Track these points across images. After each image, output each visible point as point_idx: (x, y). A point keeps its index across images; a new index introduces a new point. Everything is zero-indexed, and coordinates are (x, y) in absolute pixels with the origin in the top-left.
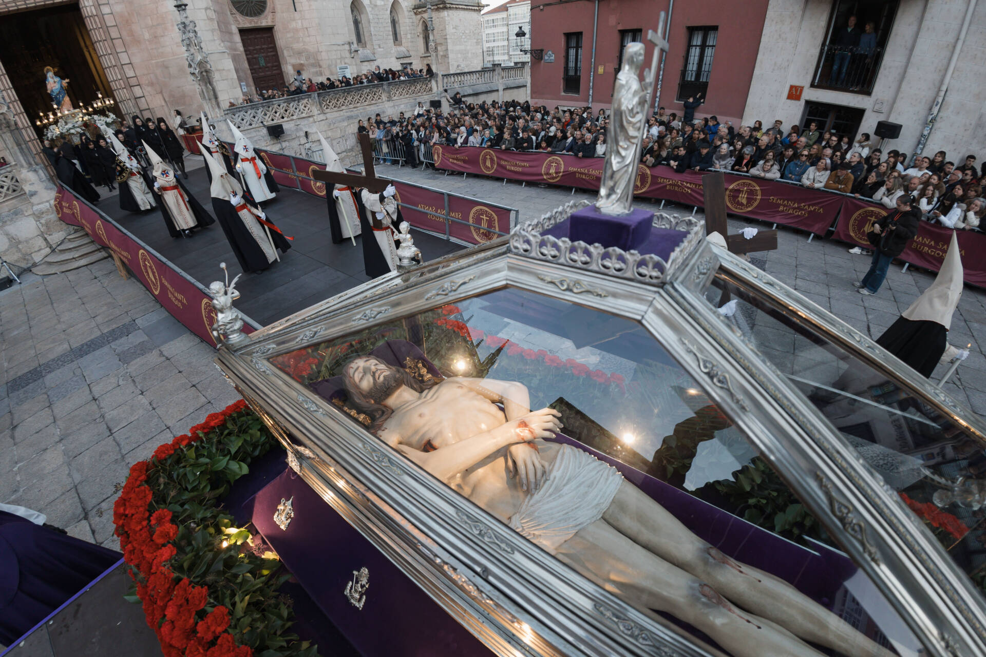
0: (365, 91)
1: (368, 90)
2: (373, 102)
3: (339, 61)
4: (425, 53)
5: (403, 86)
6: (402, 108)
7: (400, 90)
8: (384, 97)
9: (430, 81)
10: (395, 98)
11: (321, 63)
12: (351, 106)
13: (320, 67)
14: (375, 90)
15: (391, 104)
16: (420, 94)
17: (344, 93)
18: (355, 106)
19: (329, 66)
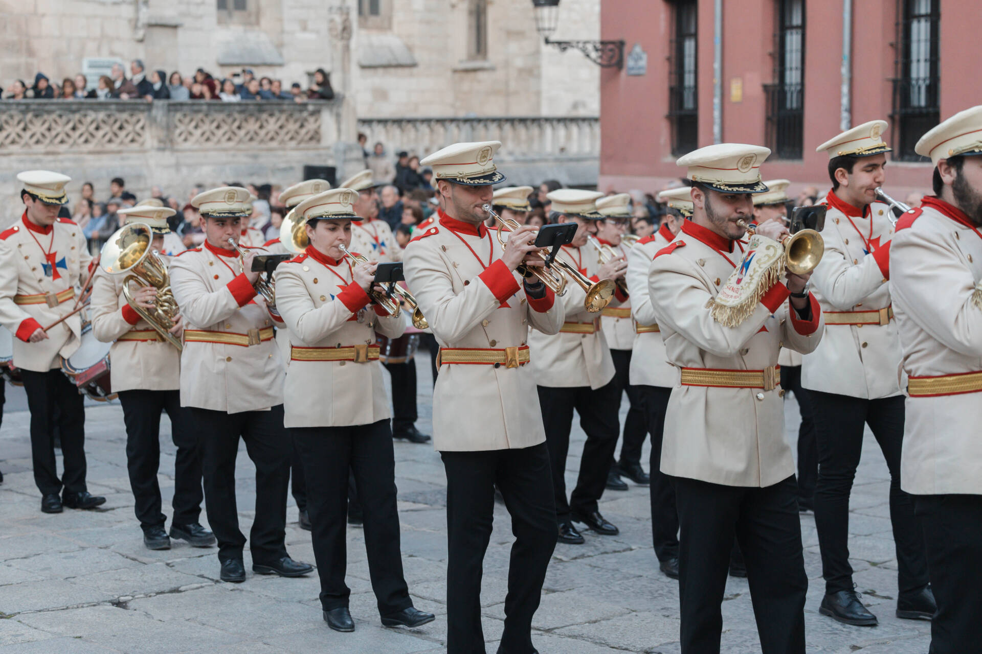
0: (92, 115)
1: (102, 115)
2: (113, 146)
3: (91, 46)
4: (471, 58)
5: (220, 117)
6: (205, 173)
7: (207, 127)
8: (150, 138)
9: (316, 113)
10: (187, 145)
11: (36, 44)
12: (40, 148)
13: (31, 53)
14: (125, 116)
15: (168, 158)
16: (274, 144)
17: (24, 112)
18: (51, 148)
19: (57, 55)
